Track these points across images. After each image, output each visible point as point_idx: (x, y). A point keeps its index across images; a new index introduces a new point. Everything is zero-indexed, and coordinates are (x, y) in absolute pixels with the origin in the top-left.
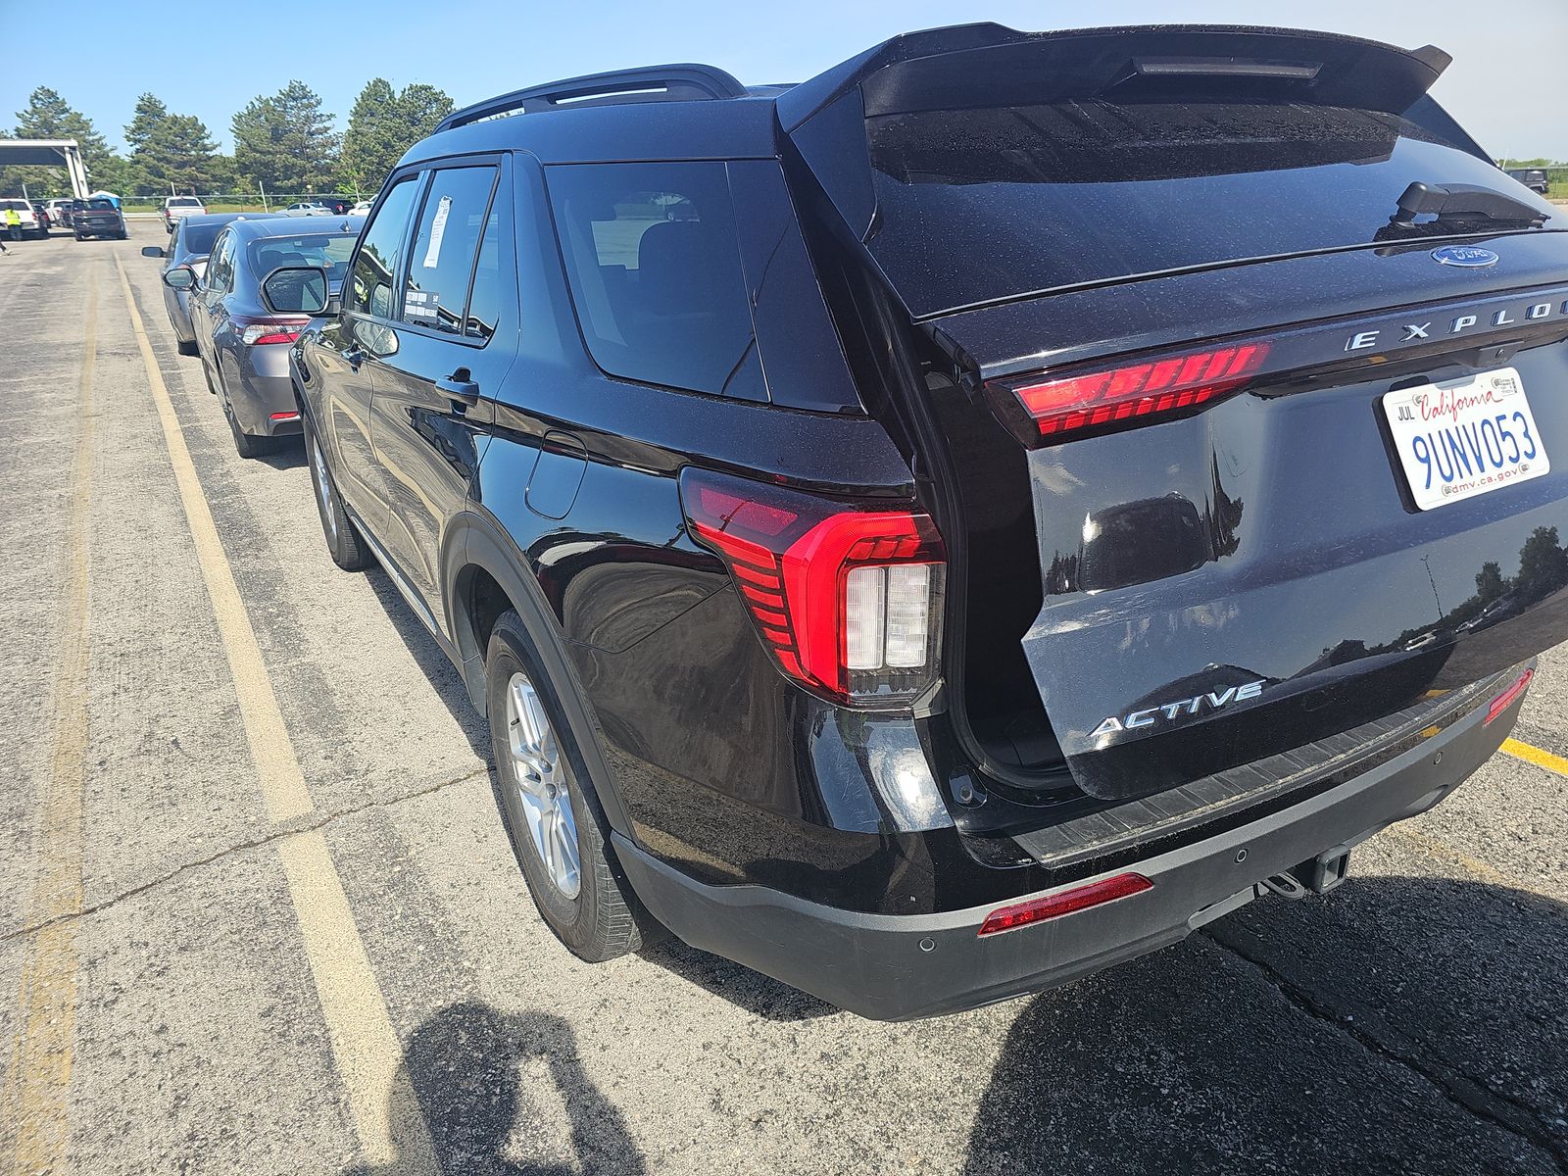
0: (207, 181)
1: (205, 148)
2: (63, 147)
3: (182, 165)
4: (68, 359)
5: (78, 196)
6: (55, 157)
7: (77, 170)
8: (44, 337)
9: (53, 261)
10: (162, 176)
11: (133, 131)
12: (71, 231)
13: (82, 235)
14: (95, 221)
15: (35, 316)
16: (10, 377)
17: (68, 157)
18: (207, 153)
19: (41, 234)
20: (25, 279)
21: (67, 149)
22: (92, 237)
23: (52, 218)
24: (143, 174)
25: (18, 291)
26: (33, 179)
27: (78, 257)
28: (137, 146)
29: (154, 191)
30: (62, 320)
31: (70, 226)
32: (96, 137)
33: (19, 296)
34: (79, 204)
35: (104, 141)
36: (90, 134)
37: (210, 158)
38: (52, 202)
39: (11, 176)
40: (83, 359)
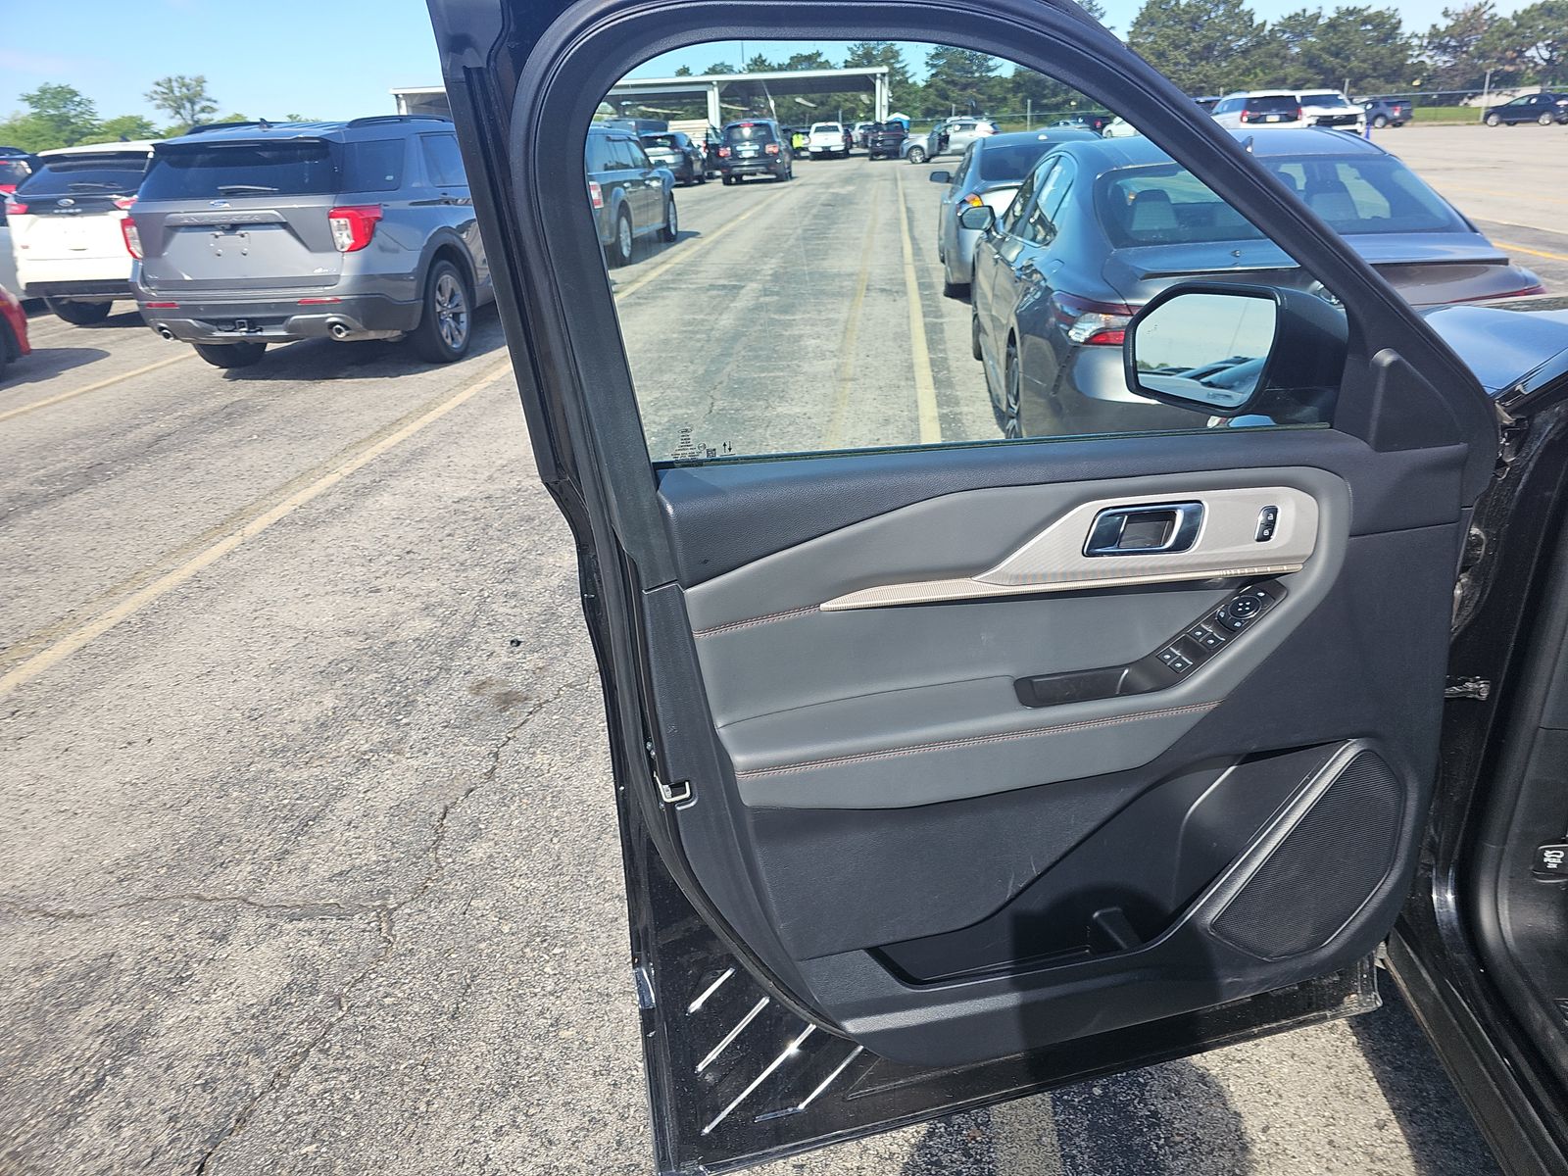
0: (982, 101)
1: (989, 70)
2: (875, 75)
3: (965, 87)
4: (840, 294)
5: (878, 120)
6: (867, 84)
7: (883, 94)
8: (826, 264)
9: (848, 181)
10: (947, 98)
11: (933, 57)
12: (866, 151)
13: (874, 156)
14: (887, 143)
15: (822, 239)
16: (786, 312)
17: (878, 82)
18: (989, 74)
19: (844, 154)
20: (823, 198)
21: (878, 76)
22: (881, 157)
23: (854, 140)
24: (932, 97)
25: (814, 211)
26: (848, 105)
27: (868, 176)
28: (933, 71)
29: (937, 112)
30: (843, 244)
31: (866, 147)
32: (903, 65)
33: (815, 217)
34: (878, 125)
35: (907, 69)
36: (898, 62)
37: (990, 79)
38: (858, 125)
39: (834, 103)
40: (853, 294)
